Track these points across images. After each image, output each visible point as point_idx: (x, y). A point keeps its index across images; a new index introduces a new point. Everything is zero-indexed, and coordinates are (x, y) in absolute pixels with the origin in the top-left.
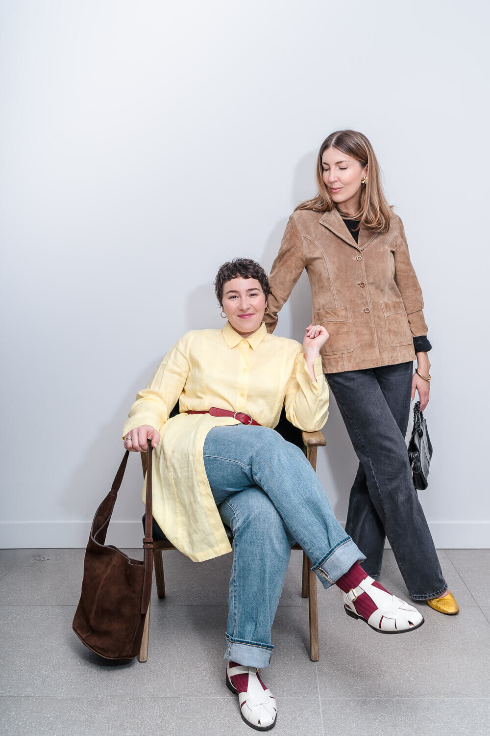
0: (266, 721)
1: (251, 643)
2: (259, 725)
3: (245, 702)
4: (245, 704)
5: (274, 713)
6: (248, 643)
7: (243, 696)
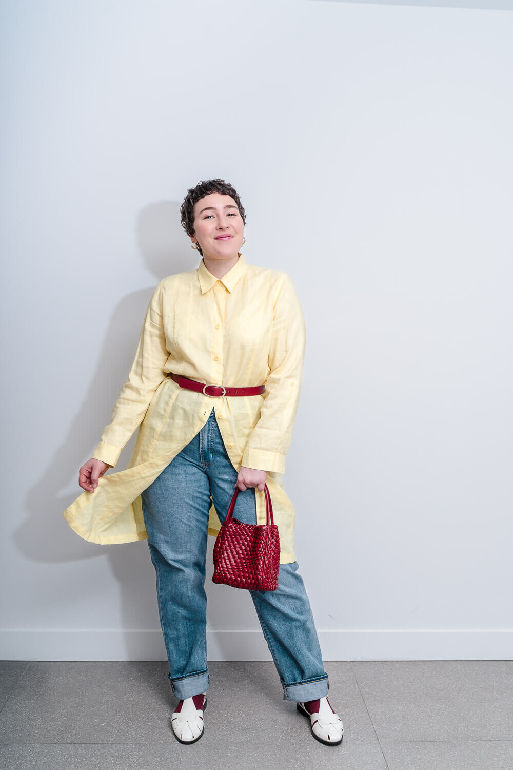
0: (335, 738)
1: (303, 682)
2: (328, 741)
3: (317, 721)
4: (317, 723)
5: (341, 733)
6: (301, 683)
7: (315, 716)
